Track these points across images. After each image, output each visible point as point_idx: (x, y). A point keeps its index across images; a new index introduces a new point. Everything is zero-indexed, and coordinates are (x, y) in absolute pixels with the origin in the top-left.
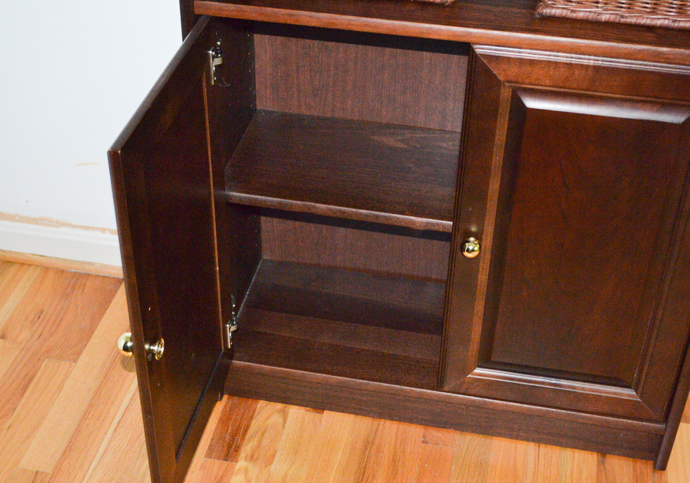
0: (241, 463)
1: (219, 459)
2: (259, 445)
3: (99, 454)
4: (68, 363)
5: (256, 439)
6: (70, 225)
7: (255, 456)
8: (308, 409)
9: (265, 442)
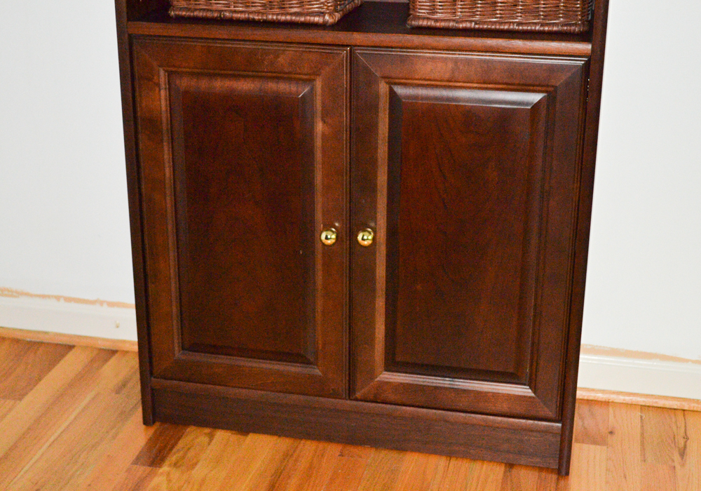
0: (165, 468)
1: (144, 465)
2: (183, 457)
3: (32, 462)
4: (13, 401)
5: (182, 453)
6: (27, 294)
7: (179, 464)
8: (234, 432)
9: (189, 455)
